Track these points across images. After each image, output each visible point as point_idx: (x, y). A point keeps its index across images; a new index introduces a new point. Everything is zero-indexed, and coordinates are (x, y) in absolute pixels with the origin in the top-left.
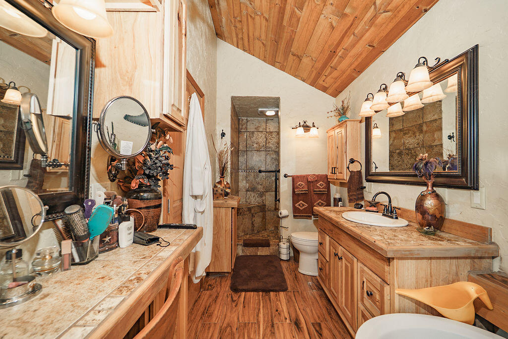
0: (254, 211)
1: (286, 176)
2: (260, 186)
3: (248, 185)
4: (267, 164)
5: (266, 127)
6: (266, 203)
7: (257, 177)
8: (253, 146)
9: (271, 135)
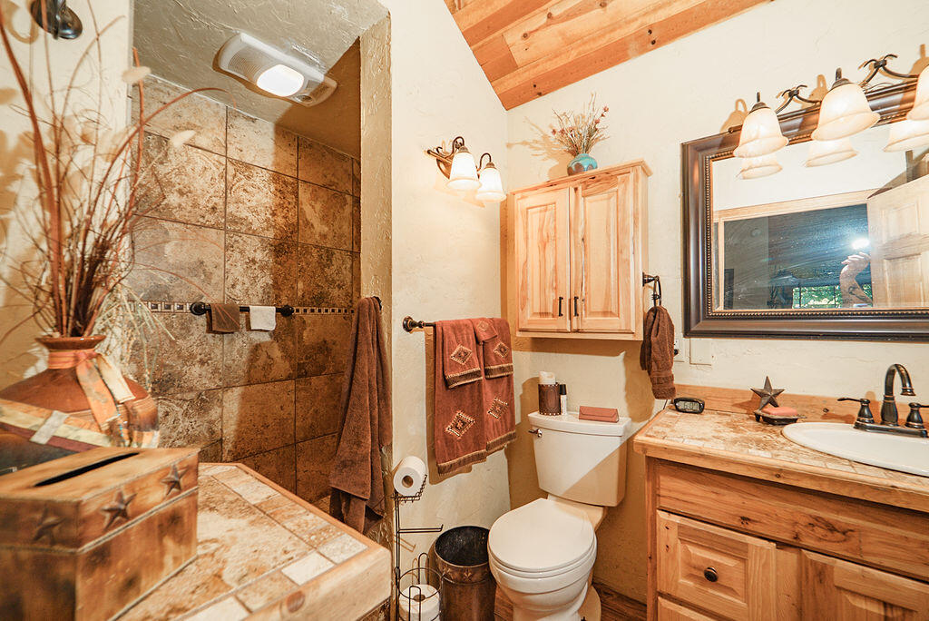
1: (409, 326)
4: (230, 282)
5: (224, 137)
6: (225, 431)
7: (183, 332)
8: (166, 201)
9: (248, 177)
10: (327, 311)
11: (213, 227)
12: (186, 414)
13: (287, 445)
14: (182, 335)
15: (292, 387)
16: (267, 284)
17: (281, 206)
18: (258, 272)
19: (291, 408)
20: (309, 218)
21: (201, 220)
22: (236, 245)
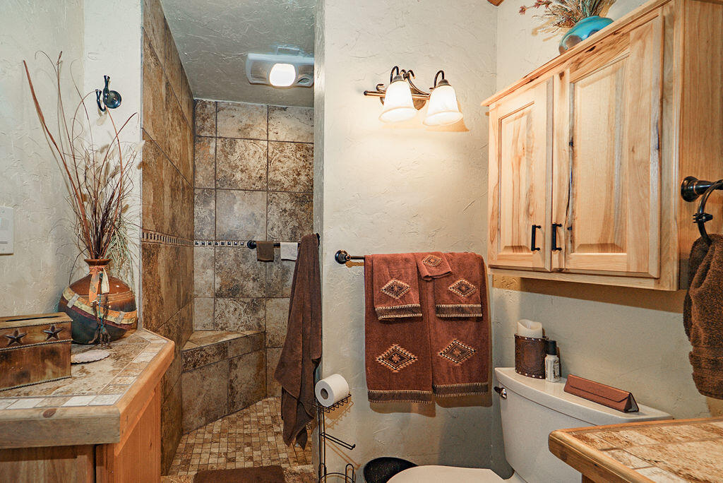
0: (237, 350)
1: (342, 258)
2: (251, 284)
3: (218, 280)
4: (270, 226)
5: (266, 127)
6: (267, 327)
7: (244, 259)
8: (234, 178)
9: (282, 151)
11: (260, 190)
12: (245, 311)
14: (243, 261)
16: (294, 226)
18: (288, 218)
21: (253, 186)
22: (274, 200)
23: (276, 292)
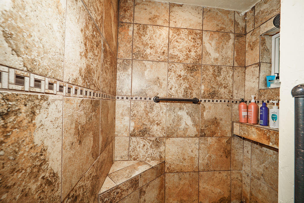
2: (155, 127)
4: (169, 87)
5: (168, 18)
6: (166, 158)
7: (151, 110)
8: (145, 52)
9: (178, 35)
10: (217, 101)
11: (163, 61)
12: (151, 147)
13: (195, 172)
14: (150, 111)
15: (197, 141)
16: (186, 87)
17: (194, 46)
18: (182, 81)
19: (196, 152)
20: (208, 51)
21: (159, 59)
22: (173, 69)
23: (173, 133)
